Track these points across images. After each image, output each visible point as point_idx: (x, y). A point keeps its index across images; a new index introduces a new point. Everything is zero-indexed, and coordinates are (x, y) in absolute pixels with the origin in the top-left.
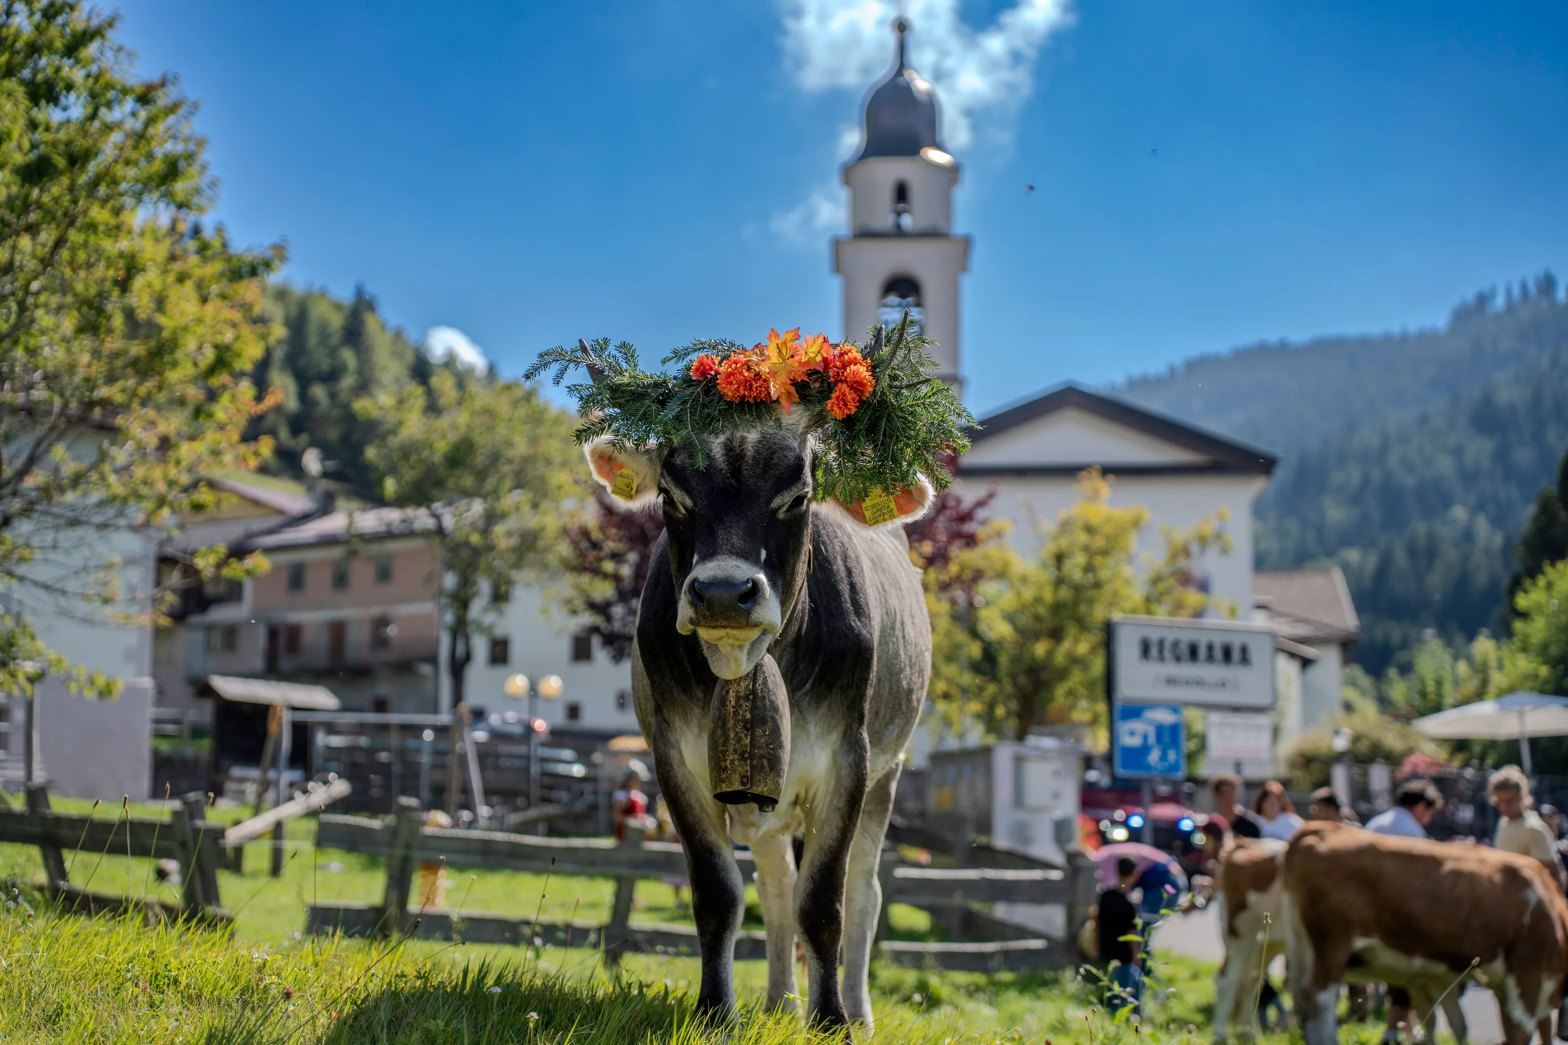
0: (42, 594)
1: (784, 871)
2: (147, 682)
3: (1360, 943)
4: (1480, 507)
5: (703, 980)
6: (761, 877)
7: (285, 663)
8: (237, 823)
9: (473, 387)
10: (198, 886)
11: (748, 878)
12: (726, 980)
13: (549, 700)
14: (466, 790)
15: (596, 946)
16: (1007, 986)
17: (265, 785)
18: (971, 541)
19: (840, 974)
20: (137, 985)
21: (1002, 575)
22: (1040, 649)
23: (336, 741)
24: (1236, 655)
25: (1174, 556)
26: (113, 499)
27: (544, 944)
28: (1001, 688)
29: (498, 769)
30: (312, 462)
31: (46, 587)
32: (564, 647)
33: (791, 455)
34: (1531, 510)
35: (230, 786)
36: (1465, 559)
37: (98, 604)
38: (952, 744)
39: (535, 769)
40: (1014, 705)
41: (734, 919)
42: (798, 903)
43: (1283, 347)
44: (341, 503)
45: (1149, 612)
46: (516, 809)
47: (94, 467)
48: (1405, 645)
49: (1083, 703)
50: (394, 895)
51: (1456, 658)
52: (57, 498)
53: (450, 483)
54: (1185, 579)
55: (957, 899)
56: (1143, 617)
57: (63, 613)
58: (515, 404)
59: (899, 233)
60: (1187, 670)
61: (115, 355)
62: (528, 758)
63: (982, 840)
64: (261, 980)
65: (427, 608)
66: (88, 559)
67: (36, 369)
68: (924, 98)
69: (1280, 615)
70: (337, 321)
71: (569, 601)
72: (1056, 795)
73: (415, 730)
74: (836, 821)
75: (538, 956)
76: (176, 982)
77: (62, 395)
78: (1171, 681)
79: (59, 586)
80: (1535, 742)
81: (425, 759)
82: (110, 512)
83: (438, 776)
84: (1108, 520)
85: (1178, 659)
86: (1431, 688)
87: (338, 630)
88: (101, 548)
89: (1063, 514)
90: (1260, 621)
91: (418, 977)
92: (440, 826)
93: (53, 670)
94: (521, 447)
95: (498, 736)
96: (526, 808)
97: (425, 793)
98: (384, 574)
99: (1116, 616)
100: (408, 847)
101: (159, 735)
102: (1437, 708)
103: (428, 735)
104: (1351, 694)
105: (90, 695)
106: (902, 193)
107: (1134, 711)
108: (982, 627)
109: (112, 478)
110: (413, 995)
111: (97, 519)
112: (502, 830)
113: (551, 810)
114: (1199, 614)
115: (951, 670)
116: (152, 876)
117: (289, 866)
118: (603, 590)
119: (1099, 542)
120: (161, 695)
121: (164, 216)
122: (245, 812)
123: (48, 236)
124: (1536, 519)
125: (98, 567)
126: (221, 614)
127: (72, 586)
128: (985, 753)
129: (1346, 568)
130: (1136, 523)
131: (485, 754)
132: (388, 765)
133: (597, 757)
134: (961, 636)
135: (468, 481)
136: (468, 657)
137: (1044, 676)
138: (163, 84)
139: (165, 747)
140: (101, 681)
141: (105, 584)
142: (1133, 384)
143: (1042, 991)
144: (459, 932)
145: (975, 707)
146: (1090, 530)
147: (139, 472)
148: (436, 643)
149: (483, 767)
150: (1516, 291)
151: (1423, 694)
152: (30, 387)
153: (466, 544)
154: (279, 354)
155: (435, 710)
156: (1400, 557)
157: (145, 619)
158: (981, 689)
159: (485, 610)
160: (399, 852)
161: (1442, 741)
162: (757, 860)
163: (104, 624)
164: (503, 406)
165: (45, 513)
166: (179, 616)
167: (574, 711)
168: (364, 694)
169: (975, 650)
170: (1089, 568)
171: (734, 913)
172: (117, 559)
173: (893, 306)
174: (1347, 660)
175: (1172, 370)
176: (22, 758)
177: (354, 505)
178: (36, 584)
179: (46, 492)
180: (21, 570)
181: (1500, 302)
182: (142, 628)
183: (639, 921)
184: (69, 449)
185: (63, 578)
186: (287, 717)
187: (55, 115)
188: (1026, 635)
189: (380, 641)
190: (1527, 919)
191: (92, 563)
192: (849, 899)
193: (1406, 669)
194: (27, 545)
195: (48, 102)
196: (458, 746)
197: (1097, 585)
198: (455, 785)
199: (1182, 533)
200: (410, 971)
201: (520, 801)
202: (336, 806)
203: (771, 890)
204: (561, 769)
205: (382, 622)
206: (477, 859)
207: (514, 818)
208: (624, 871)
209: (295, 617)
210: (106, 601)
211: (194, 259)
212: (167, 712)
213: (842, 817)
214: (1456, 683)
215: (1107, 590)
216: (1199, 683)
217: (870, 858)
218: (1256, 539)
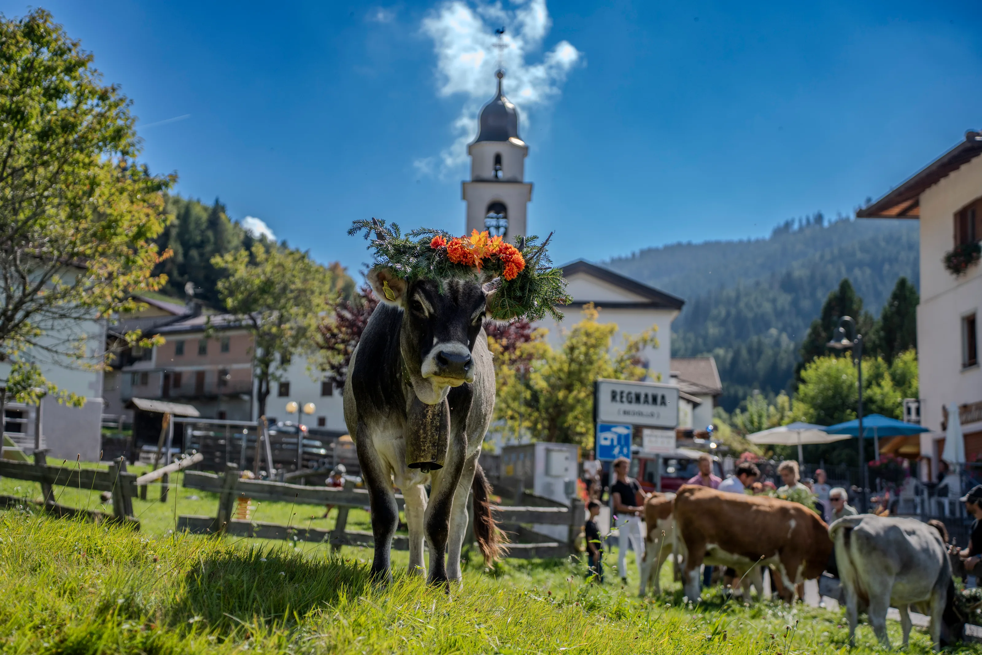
0: (45, 352)
1: (420, 504)
2: (100, 400)
3: (710, 546)
4: (783, 329)
5: (375, 558)
6: (407, 506)
7: (172, 392)
8: (144, 474)
9: (274, 252)
10: (122, 505)
11: (401, 508)
12: (387, 558)
13: (308, 414)
14: (264, 460)
15: (326, 541)
16: (538, 565)
17: (160, 455)
18: (527, 339)
19: (446, 557)
20: (80, 553)
21: (542, 357)
22: (561, 395)
23: (197, 433)
24: (659, 400)
25: (630, 348)
26: (85, 303)
27: (299, 540)
28: (540, 416)
29: (281, 449)
30: (189, 288)
31: (47, 349)
32: (318, 388)
33: (479, 291)
34: (808, 331)
35: (142, 455)
36: (776, 354)
37: (74, 358)
38: (514, 442)
39: (300, 451)
40: (546, 423)
41: (393, 528)
42: (427, 520)
43: (689, 245)
44: (204, 311)
45: (617, 378)
46: (289, 471)
47: (73, 288)
48: (744, 398)
49: (582, 423)
50: (223, 512)
51: (769, 405)
52: (54, 303)
53: (261, 302)
54: (636, 362)
55: (513, 521)
56: (614, 380)
57: (56, 362)
58: (295, 261)
59: (496, 180)
60: (634, 407)
61: (86, 230)
62: (297, 444)
63: (528, 491)
64: (145, 552)
65: (247, 366)
66: (69, 336)
67: (46, 236)
68: (512, 112)
69: (683, 381)
70: (204, 216)
71: (321, 365)
72: (566, 470)
73: (239, 428)
74: (449, 479)
75: (295, 545)
76: (100, 552)
77: (58, 250)
78: (626, 413)
79: (54, 349)
80: (805, 447)
81: (243, 444)
82: (82, 311)
83: (250, 452)
84: (597, 329)
85: (630, 402)
86: (756, 419)
87: (200, 376)
88: (76, 330)
89: (575, 326)
90: (673, 383)
91: (227, 553)
92: (249, 478)
93: (50, 392)
94: (299, 285)
95: (281, 432)
96: (294, 471)
97: (243, 462)
98: (225, 348)
99: (600, 379)
100: (231, 488)
101: (105, 427)
102: (759, 429)
103: (245, 431)
104: (718, 422)
105: (69, 405)
106: (498, 159)
107: (607, 428)
108: (532, 383)
109: (83, 294)
110: (223, 562)
111: (75, 315)
112: (281, 481)
113: (308, 471)
114: (643, 379)
115: (515, 405)
116: (99, 501)
117: (170, 496)
118: (339, 359)
119: (592, 341)
120: (107, 406)
121: (116, 159)
122: (149, 468)
123: (53, 168)
124: (810, 335)
125: (74, 340)
126: (140, 366)
127: (61, 349)
128: (532, 446)
129: (717, 358)
130: (611, 332)
131: (274, 442)
132: (224, 446)
133: (332, 445)
134: (521, 387)
135: (270, 301)
136: (268, 392)
137: (563, 409)
138: (114, 90)
139: (108, 433)
140: (75, 398)
141: (79, 349)
142: (613, 261)
143: (556, 569)
144: (256, 532)
145: (527, 424)
146: (588, 335)
147: (97, 291)
148: (252, 384)
149: (273, 449)
150: (804, 222)
151: (752, 422)
152: (42, 245)
153: (269, 334)
154: (174, 232)
155: (251, 420)
156: (744, 353)
157: (100, 367)
158: (530, 415)
159: (277, 368)
160: (227, 491)
161: (760, 446)
162: (405, 498)
163: (77, 369)
164: (289, 263)
165: (47, 311)
166: (117, 367)
167: (322, 421)
168: (214, 410)
169: (528, 395)
170: (586, 354)
171: (393, 525)
172: (85, 336)
173: (492, 218)
174: (716, 404)
175: (634, 255)
176: (33, 437)
177: (211, 312)
178: (43, 347)
179: (49, 299)
180: (34, 340)
181: (796, 226)
182: (97, 372)
183: (350, 529)
184: (61, 278)
185: (56, 345)
186: (172, 420)
187: (60, 104)
188: (554, 388)
189: (222, 383)
190: (789, 536)
191: (71, 338)
192: (452, 519)
193: (744, 410)
194: (38, 327)
195: (56, 99)
196: (262, 438)
197: (591, 363)
198: (259, 458)
199: (634, 338)
200: (223, 550)
201: (293, 467)
202: (195, 466)
203: (412, 514)
204: (315, 451)
205: (224, 372)
206: (267, 495)
207: (288, 475)
208: (342, 504)
209: (178, 369)
210: (79, 357)
211: (129, 181)
212: (112, 416)
213: (452, 477)
214: (769, 417)
215: (596, 365)
216: (640, 414)
217: (464, 499)
218: (673, 342)
